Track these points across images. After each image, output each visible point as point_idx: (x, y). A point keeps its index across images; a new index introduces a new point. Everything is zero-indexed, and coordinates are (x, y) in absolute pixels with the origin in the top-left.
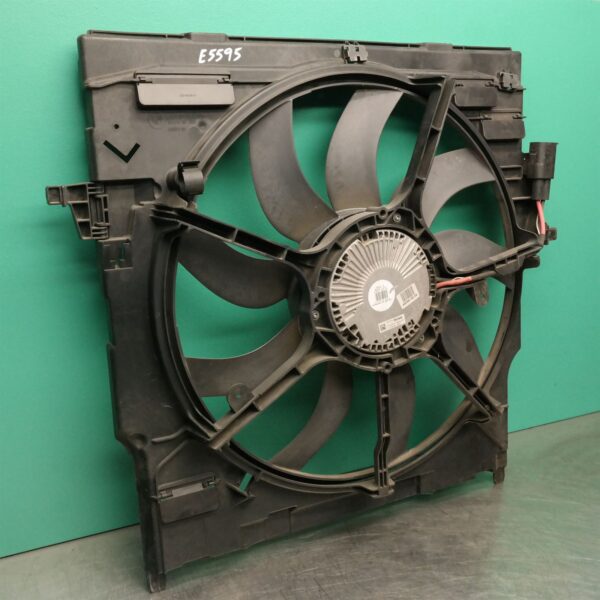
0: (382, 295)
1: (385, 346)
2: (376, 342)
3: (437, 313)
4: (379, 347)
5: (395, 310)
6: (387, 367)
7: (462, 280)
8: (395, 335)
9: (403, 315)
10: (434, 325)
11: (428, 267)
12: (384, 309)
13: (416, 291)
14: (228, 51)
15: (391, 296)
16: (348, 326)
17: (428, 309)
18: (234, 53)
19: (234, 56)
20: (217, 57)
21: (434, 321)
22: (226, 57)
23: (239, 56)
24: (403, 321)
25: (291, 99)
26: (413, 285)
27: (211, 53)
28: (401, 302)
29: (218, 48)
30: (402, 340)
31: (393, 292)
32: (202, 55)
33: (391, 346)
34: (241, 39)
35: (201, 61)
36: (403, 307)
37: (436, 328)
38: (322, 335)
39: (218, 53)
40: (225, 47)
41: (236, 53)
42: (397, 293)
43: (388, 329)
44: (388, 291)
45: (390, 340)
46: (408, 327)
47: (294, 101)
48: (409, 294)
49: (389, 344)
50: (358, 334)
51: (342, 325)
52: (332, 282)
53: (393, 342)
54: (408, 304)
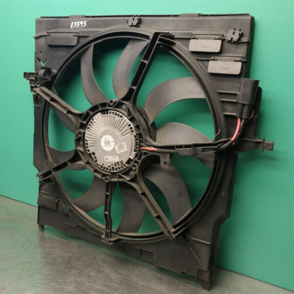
1: (107, 169)
2: (103, 164)
3: (136, 162)
4: (105, 168)
5: (113, 153)
6: (107, 179)
7: (153, 149)
8: (112, 165)
9: (117, 157)
10: (134, 168)
11: (135, 136)
13: (125, 147)
14: (82, 23)
15: (112, 144)
16: (91, 152)
17: (132, 158)
18: (83, 23)
19: (84, 25)
20: (77, 25)
21: (134, 166)
22: (80, 25)
23: (85, 24)
24: (117, 160)
26: (124, 143)
27: (75, 24)
28: (117, 150)
29: (78, 21)
30: (116, 169)
31: (114, 143)
32: (72, 25)
33: (110, 170)
34: (89, 17)
35: (71, 27)
36: (118, 153)
37: (135, 170)
38: (78, 151)
39: (78, 24)
40: (80, 21)
41: (85, 23)
42: (115, 144)
43: (109, 160)
44: (111, 141)
45: (110, 166)
46: (120, 164)
47: (94, 44)
48: (121, 147)
49: (109, 168)
50: (95, 157)
51: (89, 150)
52: (87, 129)
53: (111, 168)
54: (121, 152)
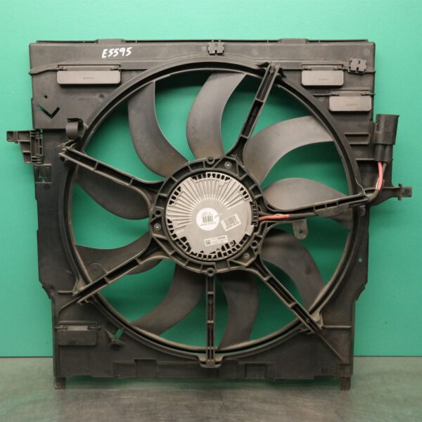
0: (208, 219)
1: (210, 257)
2: (202, 252)
3: (257, 238)
4: (205, 256)
5: (218, 231)
6: (210, 272)
7: (281, 216)
8: (218, 249)
9: (226, 236)
10: (254, 248)
11: (251, 203)
12: (210, 229)
13: (238, 220)
14: (122, 50)
15: (216, 220)
16: (179, 237)
17: (249, 234)
18: (127, 51)
19: (126, 53)
20: (114, 54)
21: (254, 244)
22: (120, 54)
23: (130, 53)
24: (226, 241)
25: (154, 81)
26: (236, 215)
27: (111, 51)
28: (224, 226)
29: (115, 48)
30: (225, 254)
31: (218, 218)
32: (104, 53)
33: (215, 257)
34: (134, 42)
35: (103, 57)
36: (226, 230)
37: (256, 250)
38: (157, 240)
39: (115, 52)
40: (120, 48)
41: (128, 50)
42: (221, 219)
43: (212, 244)
44: (214, 216)
45: (214, 252)
46: (230, 245)
47: (156, 82)
48: (232, 221)
49: (213, 255)
50: (187, 244)
51: (175, 236)
52: (168, 204)
53: (216, 254)
54: (229, 229)
